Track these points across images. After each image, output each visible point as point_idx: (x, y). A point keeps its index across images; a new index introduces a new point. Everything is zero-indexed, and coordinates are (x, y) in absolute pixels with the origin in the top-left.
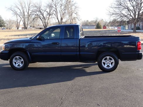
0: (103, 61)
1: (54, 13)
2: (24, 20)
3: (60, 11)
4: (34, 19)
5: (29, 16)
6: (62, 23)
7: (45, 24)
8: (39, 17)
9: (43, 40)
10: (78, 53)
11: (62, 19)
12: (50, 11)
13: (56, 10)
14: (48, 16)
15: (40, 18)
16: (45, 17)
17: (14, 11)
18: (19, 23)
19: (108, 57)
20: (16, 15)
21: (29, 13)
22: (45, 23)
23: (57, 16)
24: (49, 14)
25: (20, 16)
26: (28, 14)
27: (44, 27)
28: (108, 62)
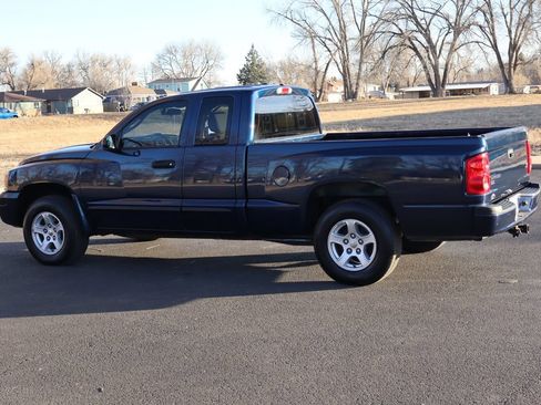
0: (333, 237)
1: (480, 19)
2: (345, 61)
3: (507, 10)
4: (385, 52)
5: (365, 39)
6: (516, 65)
7: (437, 75)
8: (408, 43)
9: (131, 152)
10: (241, 204)
11: (513, 47)
12: (459, 14)
13: (486, 8)
14: (450, 37)
15: (415, 49)
16: (434, 42)
17: (302, 23)
18: (321, 75)
19: (351, 223)
20: (309, 40)
21: (367, 30)
22: (436, 68)
23: (493, 34)
24: (457, 28)
25: (328, 42)
26: (361, 31)
27: (429, 88)
28: (352, 241)
